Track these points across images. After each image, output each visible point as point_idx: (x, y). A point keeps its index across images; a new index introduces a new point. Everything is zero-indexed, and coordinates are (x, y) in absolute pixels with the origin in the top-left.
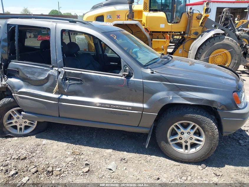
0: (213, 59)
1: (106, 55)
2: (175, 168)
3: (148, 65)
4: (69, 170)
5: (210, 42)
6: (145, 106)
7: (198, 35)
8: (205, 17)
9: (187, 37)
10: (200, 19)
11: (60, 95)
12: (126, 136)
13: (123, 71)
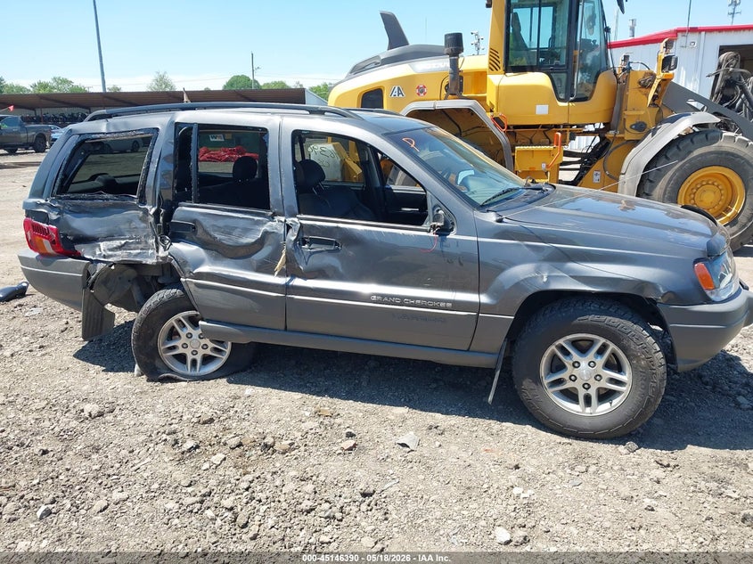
0: (692, 196)
1: (391, 189)
2: (560, 449)
3: (489, 205)
4: (311, 444)
5: (678, 148)
6: (484, 299)
7: (647, 130)
8: (663, 80)
9: (614, 138)
10: (650, 87)
11: (288, 279)
12: (442, 383)
13: (432, 218)
